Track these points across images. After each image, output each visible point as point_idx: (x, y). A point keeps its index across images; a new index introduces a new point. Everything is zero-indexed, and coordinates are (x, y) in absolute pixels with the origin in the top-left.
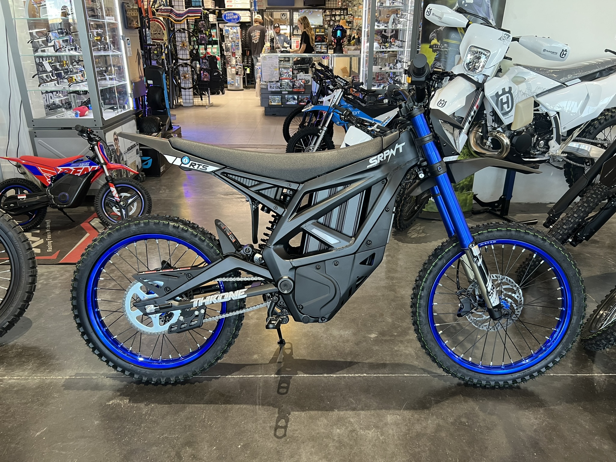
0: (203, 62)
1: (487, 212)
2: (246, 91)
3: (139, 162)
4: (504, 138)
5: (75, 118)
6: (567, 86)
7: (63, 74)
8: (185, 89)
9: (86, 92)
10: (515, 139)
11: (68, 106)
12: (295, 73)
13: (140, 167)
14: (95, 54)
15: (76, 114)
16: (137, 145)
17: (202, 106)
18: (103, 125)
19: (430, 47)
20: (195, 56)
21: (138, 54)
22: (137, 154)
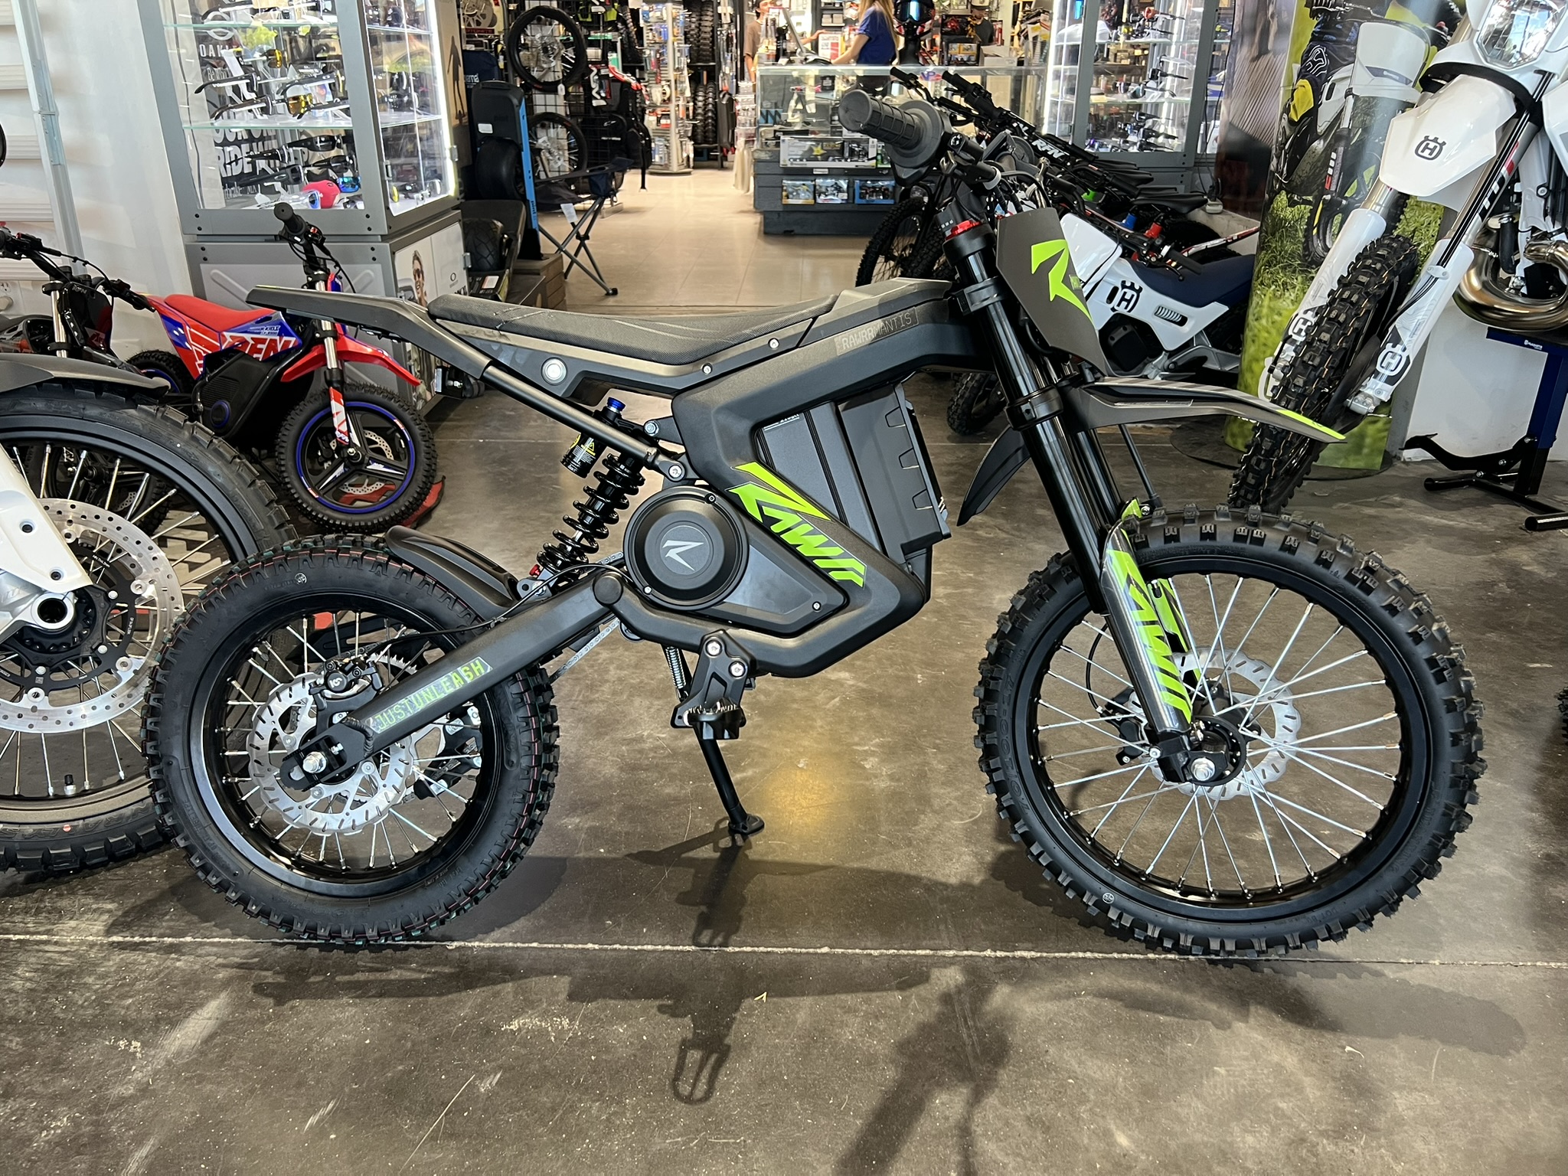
1: (1471, 484)
2: (698, 176)
5: (312, 209)
11: (293, 176)
18: (389, 227)
21: (454, 49)
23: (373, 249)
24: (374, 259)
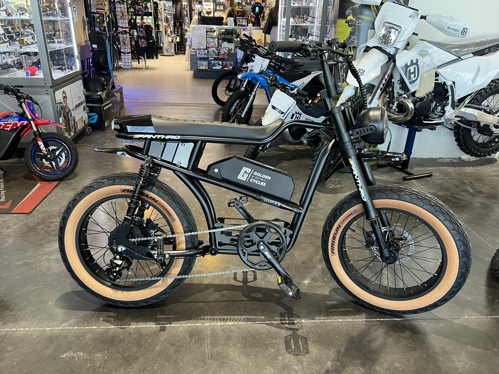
0: (140, 30)
2: (176, 57)
3: (86, 118)
4: (409, 103)
5: (26, 77)
6: (462, 60)
7: (15, 37)
8: (125, 53)
9: (36, 54)
10: (418, 104)
11: (20, 66)
12: (220, 42)
13: (86, 122)
14: (44, 18)
15: (27, 74)
16: (84, 102)
17: (140, 68)
18: (53, 84)
19: (346, 22)
20: (133, 25)
21: (83, 20)
22: (84, 110)
23: (47, 91)
24: (47, 94)
